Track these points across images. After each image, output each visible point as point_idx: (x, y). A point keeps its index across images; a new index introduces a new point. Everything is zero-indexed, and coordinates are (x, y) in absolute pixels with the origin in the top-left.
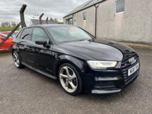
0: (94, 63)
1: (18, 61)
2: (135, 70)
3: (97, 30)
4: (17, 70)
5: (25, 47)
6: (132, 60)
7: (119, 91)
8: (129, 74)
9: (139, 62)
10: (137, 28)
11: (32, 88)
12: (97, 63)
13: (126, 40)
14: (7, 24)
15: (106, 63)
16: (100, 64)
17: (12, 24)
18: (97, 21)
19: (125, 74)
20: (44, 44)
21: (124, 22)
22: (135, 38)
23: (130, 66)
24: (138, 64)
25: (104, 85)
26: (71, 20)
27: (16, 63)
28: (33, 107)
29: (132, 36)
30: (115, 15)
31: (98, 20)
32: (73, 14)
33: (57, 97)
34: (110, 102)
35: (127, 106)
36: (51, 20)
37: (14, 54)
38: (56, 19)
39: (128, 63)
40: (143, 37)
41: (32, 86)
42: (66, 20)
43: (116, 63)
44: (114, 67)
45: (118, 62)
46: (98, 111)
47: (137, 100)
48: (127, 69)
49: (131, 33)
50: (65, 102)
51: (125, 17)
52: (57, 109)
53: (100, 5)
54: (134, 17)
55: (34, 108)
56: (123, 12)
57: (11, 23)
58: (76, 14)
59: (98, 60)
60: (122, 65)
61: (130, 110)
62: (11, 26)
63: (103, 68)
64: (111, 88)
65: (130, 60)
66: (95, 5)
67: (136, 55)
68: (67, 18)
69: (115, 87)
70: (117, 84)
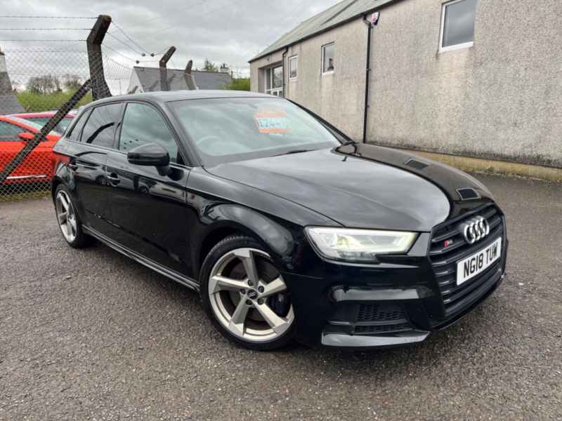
0: (331, 235)
1: (73, 222)
2: (485, 265)
3: (372, 109)
4: (69, 254)
5: (99, 170)
6: (475, 227)
7: (421, 338)
8: (461, 279)
9: (502, 234)
10: (521, 103)
11: (111, 319)
12: (341, 238)
13: (478, 147)
14: (47, 81)
15: (374, 237)
16: (352, 240)
17: (68, 84)
18: (372, 78)
19: (445, 278)
20: (160, 162)
21: (471, 81)
22: (512, 141)
23: (467, 247)
24: (499, 240)
25: (367, 319)
26: (278, 71)
27: (64, 228)
28: (106, 389)
29: (501, 135)
30: (437, 56)
31: (375, 73)
32: (287, 48)
33: (197, 357)
34: (383, 379)
35: (445, 396)
36: (209, 68)
37: (60, 195)
38: (223, 67)
39: (459, 236)
40: (540, 139)
41: (113, 313)
42: (262, 69)
43: (410, 236)
44: (404, 253)
45: (420, 233)
46: (337, 412)
47: (487, 377)
48: (451, 259)
49: (497, 123)
50: (223, 377)
51: (476, 62)
52: (192, 401)
53: (386, 16)
54: (507, 61)
55: (109, 394)
56: (470, 44)
57: (63, 81)
58: (297, 49)
59: (343, 226)
60: (433, 246)
61: (455, 411)
62: (65, 90)
63: (362, 254)
64: (392, 327)
65: (465, 228)
66: (364, 15)
67: (494, 206)
68: (264, 63)
69: (406, 325)
70: (413, 316)
